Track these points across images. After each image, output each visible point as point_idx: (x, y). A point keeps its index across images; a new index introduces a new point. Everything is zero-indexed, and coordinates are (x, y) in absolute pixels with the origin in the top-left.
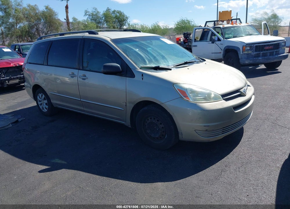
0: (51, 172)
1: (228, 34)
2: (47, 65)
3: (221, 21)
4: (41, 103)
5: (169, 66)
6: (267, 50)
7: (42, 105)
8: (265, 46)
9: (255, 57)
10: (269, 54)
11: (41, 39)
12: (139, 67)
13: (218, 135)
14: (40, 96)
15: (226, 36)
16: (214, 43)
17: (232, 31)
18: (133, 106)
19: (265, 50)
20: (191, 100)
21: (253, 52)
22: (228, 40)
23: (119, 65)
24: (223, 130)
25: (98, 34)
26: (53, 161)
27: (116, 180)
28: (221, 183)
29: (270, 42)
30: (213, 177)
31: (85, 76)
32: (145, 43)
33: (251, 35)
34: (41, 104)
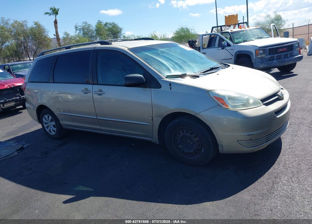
0: (77, 202)
1: (237, 39)
2: (54, 83)
3: (228, 26)
4: (47, 125)
5: (195, 73)
6: (281, 52)
7: (49, 128)
8: (279, 48)
9: (269, 60)
10: (283, 57)
11: (43, 55)
12: (164, 76)
13: (262, 144)
14: (47, 118)
15: (236, 41)
16: (224, 49)
17: (242, 35)
18: (161, 119)
19: (279, 53)
20: (230, 108)
21: (266, 55)
22: (238, 44)
23: (142, 76)
24: (267, 138)
25: (111, 44)
26: (77, 189)
27: (157, 203)
28: (277, 197)
29: (283, 44)
30: (266, 191)
31: (101, 91)
32: (165, 51)
33: (261, 38)
34: (47, 127)
